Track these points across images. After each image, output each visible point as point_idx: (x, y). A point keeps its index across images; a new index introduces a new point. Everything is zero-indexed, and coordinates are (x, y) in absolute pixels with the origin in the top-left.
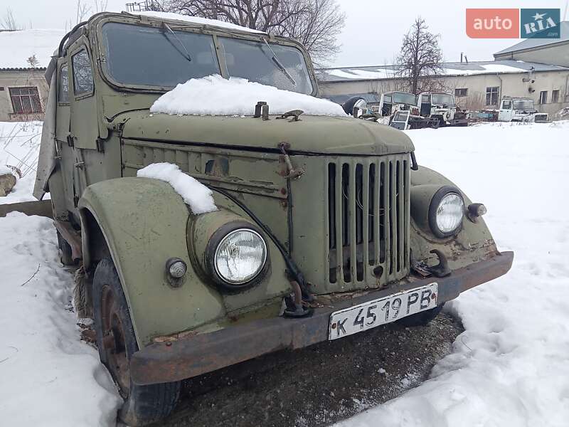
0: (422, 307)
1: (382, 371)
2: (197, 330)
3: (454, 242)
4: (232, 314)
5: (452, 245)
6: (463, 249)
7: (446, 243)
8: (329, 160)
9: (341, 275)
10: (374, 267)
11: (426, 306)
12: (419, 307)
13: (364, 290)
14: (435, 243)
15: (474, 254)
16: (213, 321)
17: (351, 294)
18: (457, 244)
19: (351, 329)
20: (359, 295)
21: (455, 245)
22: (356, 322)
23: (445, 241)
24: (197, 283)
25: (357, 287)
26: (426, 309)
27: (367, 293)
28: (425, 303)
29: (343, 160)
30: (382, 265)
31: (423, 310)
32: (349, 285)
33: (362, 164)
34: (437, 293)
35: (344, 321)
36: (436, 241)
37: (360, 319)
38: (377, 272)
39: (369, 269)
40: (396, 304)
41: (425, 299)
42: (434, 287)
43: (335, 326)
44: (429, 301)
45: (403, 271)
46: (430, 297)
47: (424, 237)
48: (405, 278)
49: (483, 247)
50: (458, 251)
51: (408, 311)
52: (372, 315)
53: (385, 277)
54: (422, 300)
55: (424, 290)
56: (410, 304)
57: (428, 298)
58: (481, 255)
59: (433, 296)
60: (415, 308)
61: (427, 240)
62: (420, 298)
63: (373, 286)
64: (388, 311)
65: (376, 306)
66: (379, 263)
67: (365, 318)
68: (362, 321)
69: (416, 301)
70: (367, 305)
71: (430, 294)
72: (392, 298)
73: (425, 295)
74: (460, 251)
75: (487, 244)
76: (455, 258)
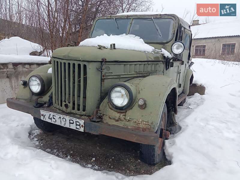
0: (76, 128)
3: (124, 114)
5: (122, 115)
6: (125, 119)
7: (119, 112)
9: (57, 102)
11: (78, 129)
13: (61, 111)
16: (24, 99)
21: (123, 115)
25: (60, 108)
26: (77, 130)
27: (61, 112)
28: (78, 127)
29: (57, 60)
30: (68, 104)
31: (76, 129)
34: (84, 125)
35: (45, 115)
36: (113, 109)
37: (50, 118)
38: (66, 106)
39: (64, 103)
40: (64, 120)
41: (78, 125)
42: (82, 122)
43: (42, 115)
44: (80, 127)
45: (81, 112)
46: (81, 126)
47: (109, 105)
48: (82, 115)
49: (136, 122)
50: (123, 118)
51: (70, 126)
52: (55, 119)
53: (70, 109)
54: (77, 125)
55: (76, 120)
56: (70, 123)
57: (79, 125)
58: (130, 125)
59: (82, 126)
60: (73, 127)
61: (109, 107)
62: (75, 123)
63: (64, 111)
64: (61, 121)
65: (55, 116)
66: (67, 103)
67: (52, 118)
68: (51, 119)
69: (73, 123)
70: (52, 114)
71: (80, 124)
72: (62, 116)
73: (78, 123)
74: (123, 119)
75: (139, 122)
76: (117, 121)
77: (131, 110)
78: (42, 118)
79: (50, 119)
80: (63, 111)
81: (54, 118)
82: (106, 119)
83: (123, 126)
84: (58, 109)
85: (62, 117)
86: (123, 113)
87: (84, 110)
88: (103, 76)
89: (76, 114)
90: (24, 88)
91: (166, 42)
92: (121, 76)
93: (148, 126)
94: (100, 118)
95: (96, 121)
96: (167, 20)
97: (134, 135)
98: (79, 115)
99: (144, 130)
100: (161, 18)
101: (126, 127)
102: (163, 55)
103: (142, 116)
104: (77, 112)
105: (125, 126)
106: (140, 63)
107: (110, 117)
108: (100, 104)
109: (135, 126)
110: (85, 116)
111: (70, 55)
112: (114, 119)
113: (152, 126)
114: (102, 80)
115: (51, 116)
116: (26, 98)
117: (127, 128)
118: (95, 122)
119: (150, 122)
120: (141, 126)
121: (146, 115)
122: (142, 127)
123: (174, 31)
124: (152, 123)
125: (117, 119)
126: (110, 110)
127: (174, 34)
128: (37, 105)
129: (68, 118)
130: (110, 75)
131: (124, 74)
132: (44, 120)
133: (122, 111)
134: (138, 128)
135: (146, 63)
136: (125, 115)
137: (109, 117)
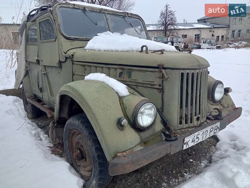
1: (191, 160)
2: (133, 149)
4: (144, 141)
6: (224, 107)
8: (182, 71)
9: (184, 121)
10: (196, 117)
11: (215, 133)
12: (213, 133)
14: (213, 105)
15: (228, 109)
17: (188, 129)
18: (221, 105)
19: (191, 144)
20: (191, 129)
22: (193, 141)
23: (217, 104)
24: (129, 128)
25: (190, 126)
29: (187, 71)
30: (199, 116)
32: (187, 125)
33: (194, 73)
34: (219, 127)
35: (189, 141)
40: (206, 133)
42: (219, 124)
43: (185, 143)
44: (217, 130)
51: (210, 135)
53: (200, 121)
55: (216, 126)
56: (210, 132)
63: (195, 125)
64: (203, 136)
70: (197, 134)
72: (205, 130)
81: (197, 138)
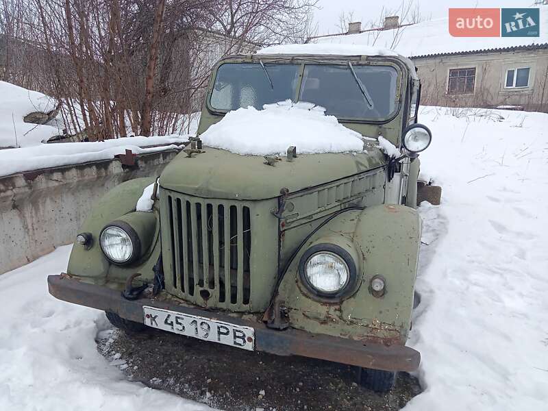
0: (235, 343)
3: (337, 307)
5: (333, 308)
7: (325, 304)
8: (168, 193)
9: (178, 284)
10: (202, 289)
11: (240, 345)
12: (232, 342)
13: (192, 304)
16: (92, 277)
20: (187, 306)
21: (336, 310)
22: (166, 323)
25: (188, 299)
26: (238, 346)
27: (192, 307)
28: (240, 341)
29: (177, 195)
30: (210, 291)
31: (235, 346)
32: (183, 295)
34: (253, 338)
35: (156, 317)
36: (311, 296)
37: (169, 322)
38: (205, 295)
39: (197, 289)
40: (205, 327)
41: (239, 337)
42: (249, 331)
43: (148, 316)
44: (245, 342)
45: (240, 305)
46: (246, 339)
47: (299, 288)
48: (243, 313)
49: (367, 326)
50: (335, 317)
51: (219, 339)
52: (180, 324)
53: (213, 301)
54: (235, 337)
55: (235, 328)
56: (220, 333)
57: (243, 338)
58: (357, 333)
59: (250, 339)
60: (228, 340)
61: (301, 291)
62: (231, 334)
63: (200, 304)
64: (196, 329)
65: (183, 319)
66: (206, 287)
67: (174, 323)
68: (172, 324)
69: (227, 334)
70: (174, 314)
71: (244, 335)
72: (199, 319)
73: (237, 334)
74: (338, 319)
75: (376, 326)
76: (324, 322)
77: (352, 299)
78: (148, 322)
79: (169, 324)
80: (198, 306)
81: (177, 323)
82: (298, 320)
83: (341, 334)
84: (182, 299)
85: (199, 322)
86: (336, 304)
87: (246, 301)
88: (283, 226)
89: (229, 311)
90: (87, 249)
91: (384, 120)
92: (315, 217)
93: (394, 332)
94: (284, 316)
95: (282, 328)
96: (383, 69)
97: (370, 357)
98: (235, 312)
99: (387, 342)
100: (368, 65)
101: (347, 337)
102: (382, 151)
103: (381, 312)
104: (232, 306)
105: (344, 335)
106: (346, 181)
107: (307, 313)
108: (278, 284)
109: (365, 334)
110: (249, 313)
111: (211, 188)
112: (316, 319)
113: (402, 333)
114: (281, 234)
115: (172, 319)
116: (96, 274)
117: (351, 341)
118: (278, 329)
119: (398, 324)
120: (381, 334)
121: (388, 311)
122: (382, 336)
123: (401, 96)
124: (402, 327)
125: (322, 317)
126: (304, 298)
127: (400, 101)
128: (131, 293)
129: (214, 323)
130: (295, 219)
131: (318, 210)
132: (154, 326)
133: (332, 302)
134: (375, 340)
135: (356, 177)
136: (340, 310)
137: (303, 314)
